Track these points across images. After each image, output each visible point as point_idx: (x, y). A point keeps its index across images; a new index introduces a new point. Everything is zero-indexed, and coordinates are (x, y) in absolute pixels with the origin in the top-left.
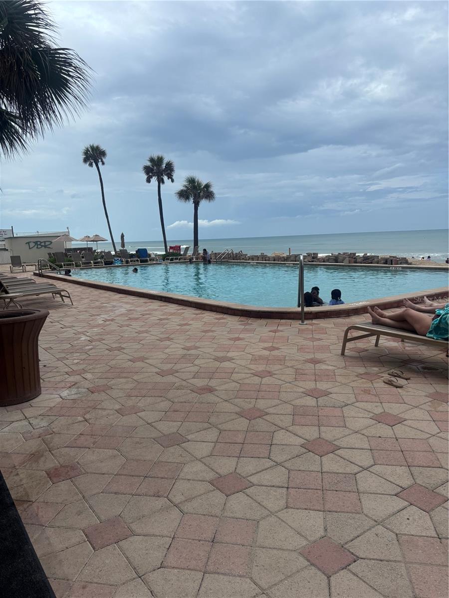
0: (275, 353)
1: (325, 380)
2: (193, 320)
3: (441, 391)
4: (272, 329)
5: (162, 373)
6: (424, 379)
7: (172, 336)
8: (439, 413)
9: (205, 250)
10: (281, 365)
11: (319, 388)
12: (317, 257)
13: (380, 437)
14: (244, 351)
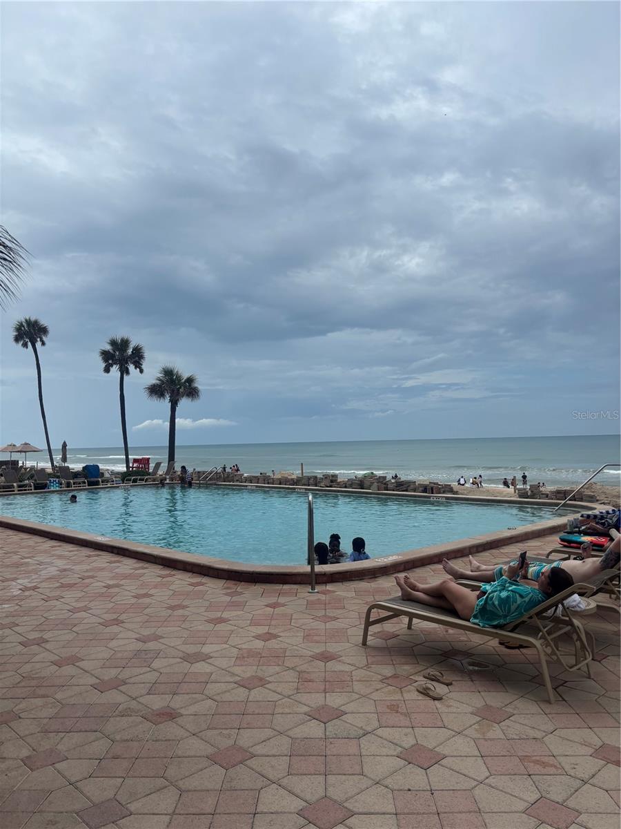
0: (273, 644)
1: (338, 690)
2: (155, 587)
3: (492, 704)
4: (270, 602)
5: (101, 687)
6: (470, 683)
7: (123, 617)
8: (489, 741)
9: (183, 468)
10: (279, 665)
11: (329, 704)
12: (336, 480)
13: (409, 790)
14: (226, 643)
